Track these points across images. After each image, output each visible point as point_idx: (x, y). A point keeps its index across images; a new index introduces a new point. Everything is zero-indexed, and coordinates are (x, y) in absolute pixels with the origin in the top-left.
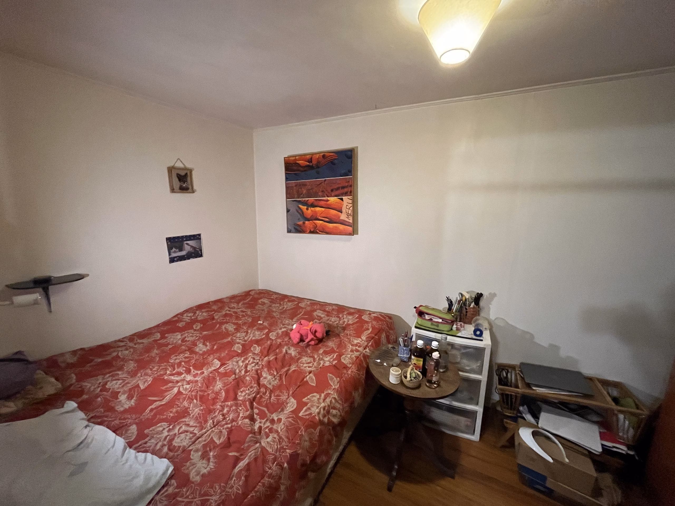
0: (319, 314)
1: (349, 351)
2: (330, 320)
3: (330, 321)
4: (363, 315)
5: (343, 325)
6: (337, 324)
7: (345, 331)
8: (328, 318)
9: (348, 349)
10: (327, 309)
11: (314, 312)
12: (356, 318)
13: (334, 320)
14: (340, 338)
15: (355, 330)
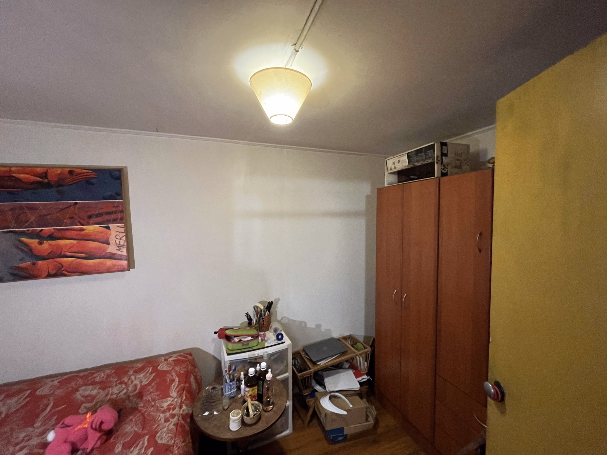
0: (87, 393)
1: (163, 422)
2: (110, 392)
3: (111, 395)
4: (159, 365)
5: (135, 390)
6: (125, 394)
7: (144, 398)
8: (106, 391)
9: (160, 420)
10: (98, 378)
11: (75, 394)
12: (151, 373)
13: (117, 390)
14: (140, 411)
15: (157, 389)
